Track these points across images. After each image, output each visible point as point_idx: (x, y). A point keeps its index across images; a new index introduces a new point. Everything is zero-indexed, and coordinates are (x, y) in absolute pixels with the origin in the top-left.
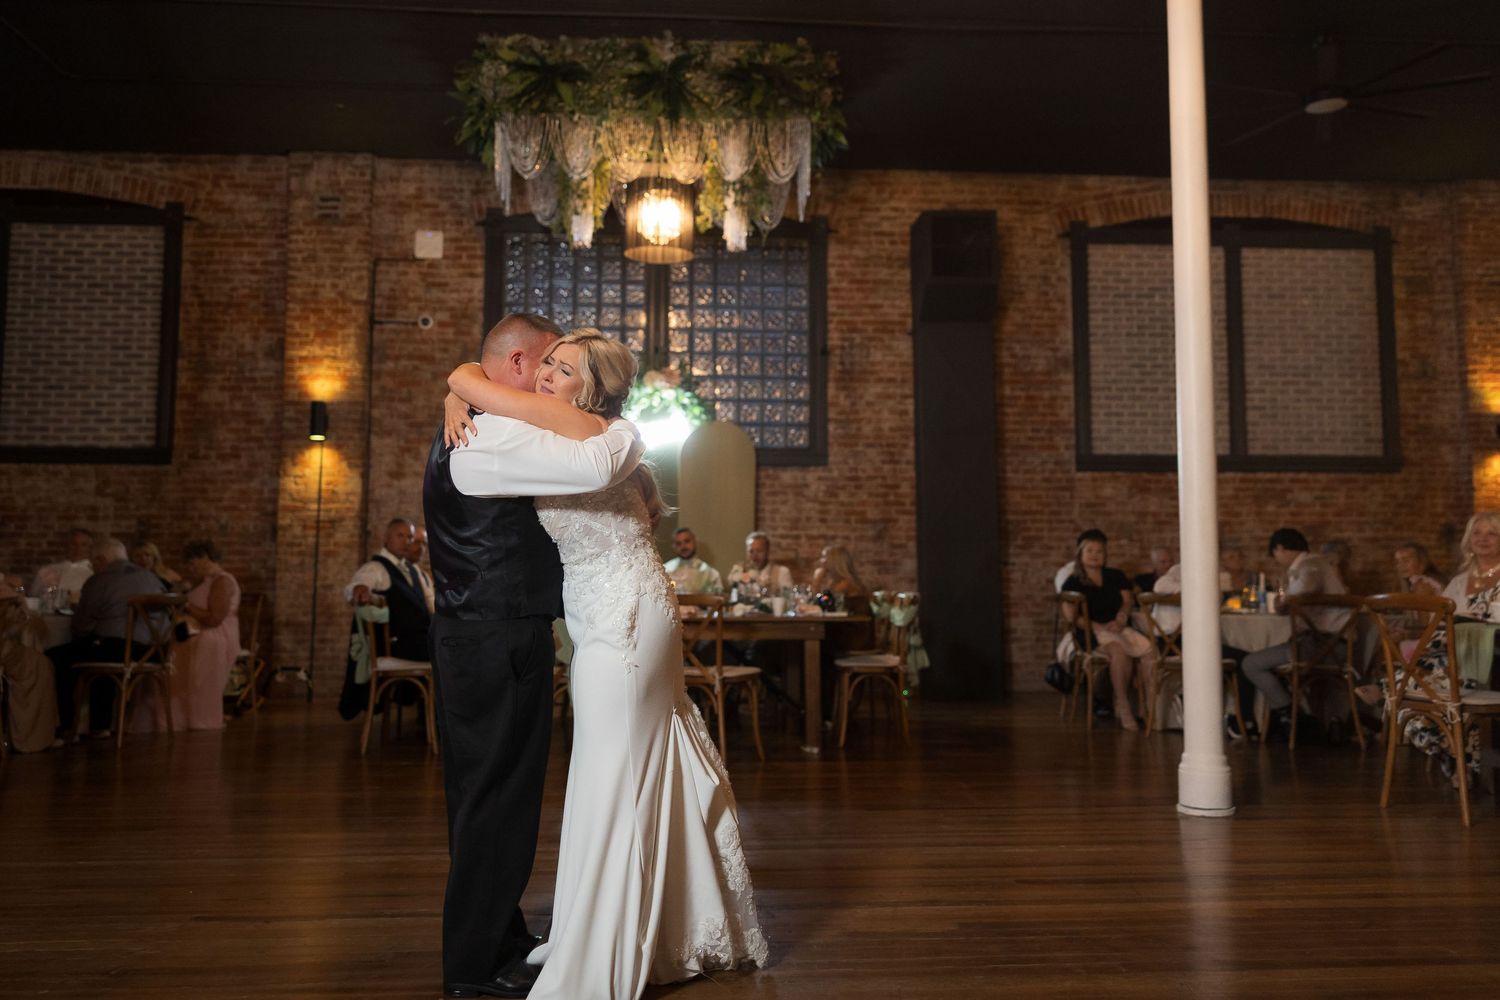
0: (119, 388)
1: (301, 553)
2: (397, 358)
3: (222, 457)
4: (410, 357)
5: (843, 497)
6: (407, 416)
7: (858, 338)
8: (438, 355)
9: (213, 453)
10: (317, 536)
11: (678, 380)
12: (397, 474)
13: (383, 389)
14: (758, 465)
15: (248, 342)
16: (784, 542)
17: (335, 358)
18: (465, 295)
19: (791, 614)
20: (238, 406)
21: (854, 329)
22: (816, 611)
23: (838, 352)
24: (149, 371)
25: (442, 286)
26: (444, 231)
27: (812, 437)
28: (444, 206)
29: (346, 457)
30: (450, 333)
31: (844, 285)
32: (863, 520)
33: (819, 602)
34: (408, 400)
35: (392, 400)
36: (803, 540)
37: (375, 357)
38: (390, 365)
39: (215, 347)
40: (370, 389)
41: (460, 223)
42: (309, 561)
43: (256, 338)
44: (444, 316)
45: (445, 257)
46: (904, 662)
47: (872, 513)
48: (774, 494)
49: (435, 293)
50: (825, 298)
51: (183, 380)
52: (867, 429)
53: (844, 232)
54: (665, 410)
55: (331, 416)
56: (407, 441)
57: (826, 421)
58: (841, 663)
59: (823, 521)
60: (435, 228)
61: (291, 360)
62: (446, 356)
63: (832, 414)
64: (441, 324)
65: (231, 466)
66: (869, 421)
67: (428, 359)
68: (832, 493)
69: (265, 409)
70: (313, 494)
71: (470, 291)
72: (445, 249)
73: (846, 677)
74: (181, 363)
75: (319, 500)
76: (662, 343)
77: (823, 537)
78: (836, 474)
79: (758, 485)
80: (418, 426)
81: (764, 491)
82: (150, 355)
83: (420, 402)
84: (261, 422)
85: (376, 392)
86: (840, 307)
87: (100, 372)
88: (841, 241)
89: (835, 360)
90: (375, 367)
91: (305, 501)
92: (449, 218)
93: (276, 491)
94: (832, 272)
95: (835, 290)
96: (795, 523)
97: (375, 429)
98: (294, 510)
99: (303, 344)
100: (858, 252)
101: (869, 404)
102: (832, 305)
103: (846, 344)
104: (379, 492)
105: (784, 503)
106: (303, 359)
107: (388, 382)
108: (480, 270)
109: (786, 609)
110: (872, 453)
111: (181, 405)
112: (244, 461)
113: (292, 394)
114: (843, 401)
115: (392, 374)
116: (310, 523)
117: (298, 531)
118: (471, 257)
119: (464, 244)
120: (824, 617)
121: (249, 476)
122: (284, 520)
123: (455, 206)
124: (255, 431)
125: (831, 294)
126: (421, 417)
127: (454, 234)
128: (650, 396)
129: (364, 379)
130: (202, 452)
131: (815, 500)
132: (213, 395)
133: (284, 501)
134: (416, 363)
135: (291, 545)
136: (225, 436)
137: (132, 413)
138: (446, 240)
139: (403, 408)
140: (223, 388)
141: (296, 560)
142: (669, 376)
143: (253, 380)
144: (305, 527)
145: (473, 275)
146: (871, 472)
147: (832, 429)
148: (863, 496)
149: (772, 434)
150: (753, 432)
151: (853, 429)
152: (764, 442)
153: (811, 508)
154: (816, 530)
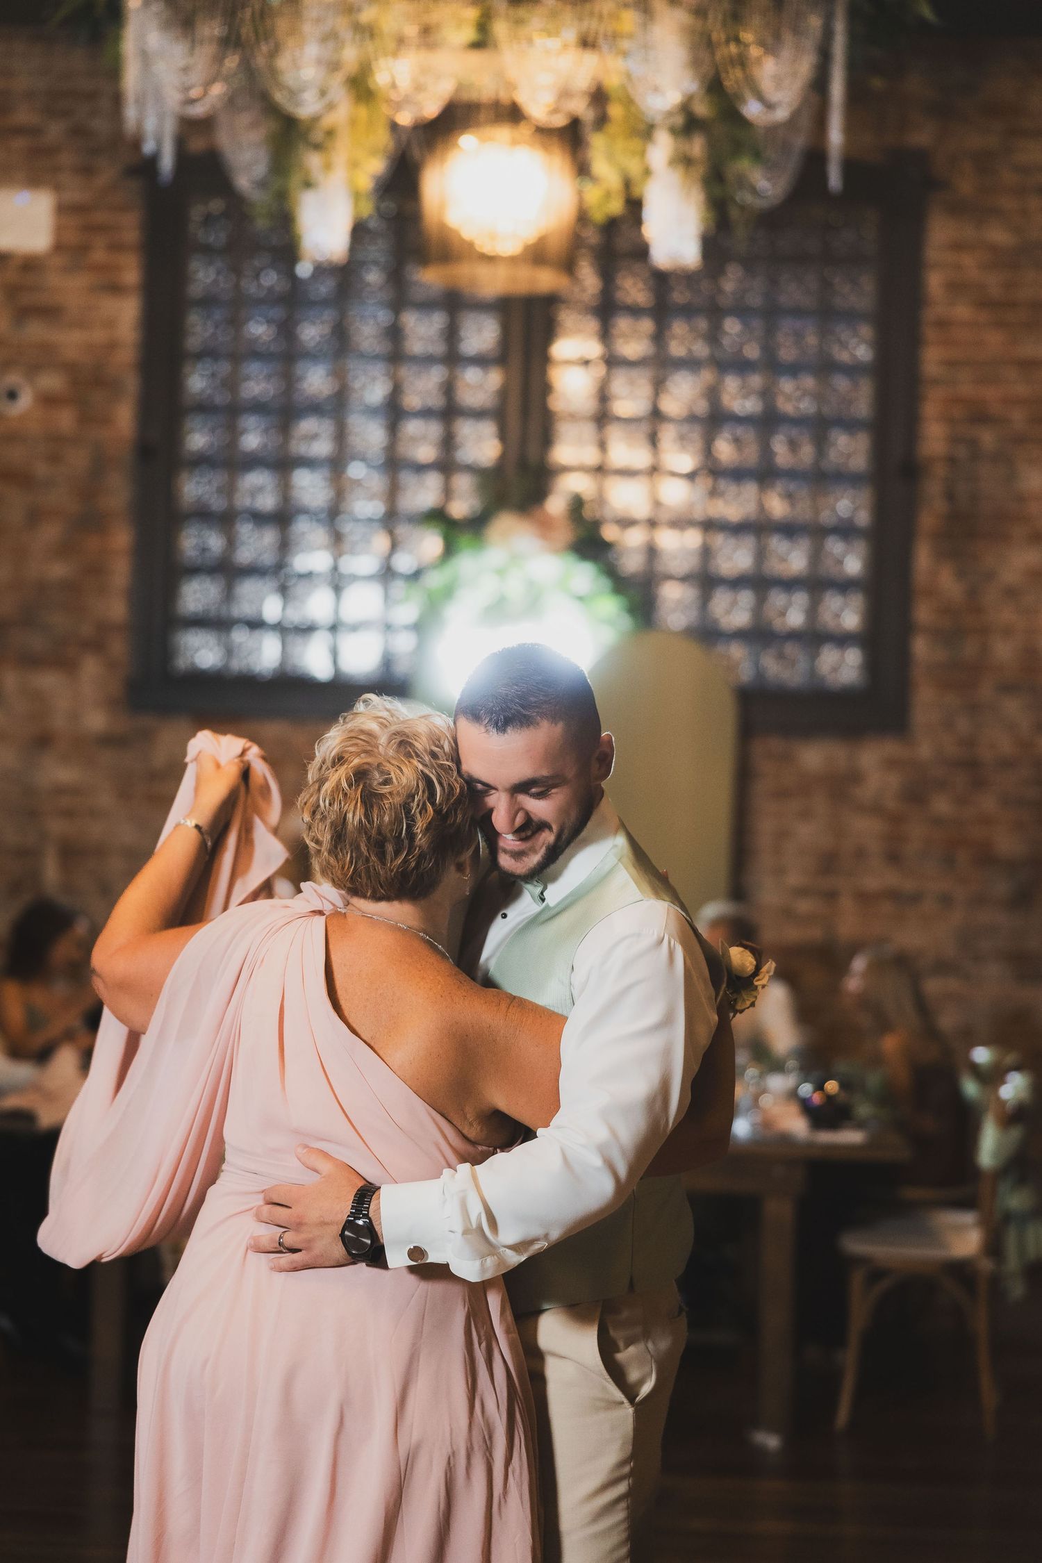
5: (942, 805)
7: (988, 438)
8: (41, 469)
11: (565, 534)
14: (747, 732)
16: (804, 906)
18: (99, 336)
21: (980, 416)
22: (797, 1125)
23: (940, 470)
25: (50, 313)
26: (57, 188)
27: (872, 666)
28: (55, 130)
30: (66, 420)
31: (962, 311)
32: (986, 858)
33: (806, 1108)
36: (847, 904)
41: (86, 171)
44: (52, 382)
45: (59, 247)
46: (994, 1247)
47: (1008, 844)
48: (782, 794)
49: (36, 331)
50: (914, 342)
52: (1004, 651)
53: (965, 185)
54: (534, 603)
57: (906, 629)
58: (856, 1245)
59: (893, 858)
60: (34, 181)
63: (923, 613)
64: (48, 401)
66: (1007, 632)
68: (916, 795)
71: (110, 324)
72: (59, 230)
73: (857, 1280)
76: (533, 450)
77: (893, 895)
78: (925, 750)
79: (744, 776)
81: (761, 788)
86: (951, 364)
88: (958, 209)
89: (933, 488)
92: (67, 158)
94: (935, 282)
95: (943, 324)
96: (828, 863)
100: (999, 235)
101: (1011, 593)
102: (932, 359)
103: (962, 452)
105: (805, 815)
108: (131, 274)
110: (1013, 707)
114: (949, 584)
118: (116, 247)
119: (100, 217)
120: (810, 1145)
123: (78, 132)
125: (930, 333)
127: (75, 195)
128: (501, 572)
131: (876, 809)
138: (62, 210)
142: (545, 526)
145: (115, 289)
146: (1006, 745)
147: (921, 647)
148: (988, 803)
149: (781, 656)
150: (737, 651)
151: (970, 649)
152: (760, 674)
153: (866, 829)
154: (877, 878)
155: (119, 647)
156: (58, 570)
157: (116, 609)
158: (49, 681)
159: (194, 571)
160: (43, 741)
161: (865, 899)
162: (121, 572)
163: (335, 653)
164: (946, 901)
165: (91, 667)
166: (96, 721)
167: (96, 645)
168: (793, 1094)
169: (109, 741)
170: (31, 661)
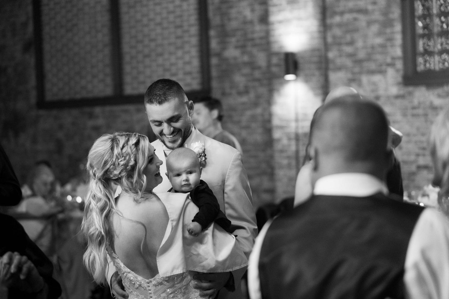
0: (180, 53)
1: (289, 157)
2: (342, 13)
3: (240, 94)
4: (351, 11)
6: (351, 56)
9: (234, 92)
10: (297, 145)
13: (334, 37)
15: (248, 13)
17: (299, 19)
20: (246, 58)
24: (194, 41)
29: (313, 89)
34: (351, 43)
35: (340, 44)
37: (328, 14)
38: (337, 19)
39: (229, 20)
40: (324, 38)
42: (293, 162)
43: (253, 10)
51: (214, 44)
55: (300, 61)
56: (353, 73)
61: (273, 24)
62: (375, 7)
65: (244, 99)
67: (364, 11)
69: (261, 59)
70: (292, 116)
74: (212, 33)
75: (297, 120)
80: (359, 62)
82: (194, 30)
83: (360, 44)
84: (259, 68)
85: (330, 40)
87: (170, 44)
90: (329, 21)
91: (288, 121)
93: (270, 115)
97: (331, 66)
98: (281, 127)
99: (280, 11)
106: (280, 22)
107: (337, 32)
111: (214, 61)
112: (252, 95)
113: (275, 48)
115: (340, 25)
116: (293, 136)
117: (285, 141)
121: (256, 104)
122: (277, 134)
124: (257, 74)
126: (361, 55)
129: (320, 32)
130: (228, 90)
132: (232, 53)
133: (276, 122)
134: (355, 15)
135: (282, 151)
136: (239, 79)
137: (188, 68)
139: (348, 49)
140: (236, 47)
141: (285, 162)
143: (253, 39)
144: (289, 139)
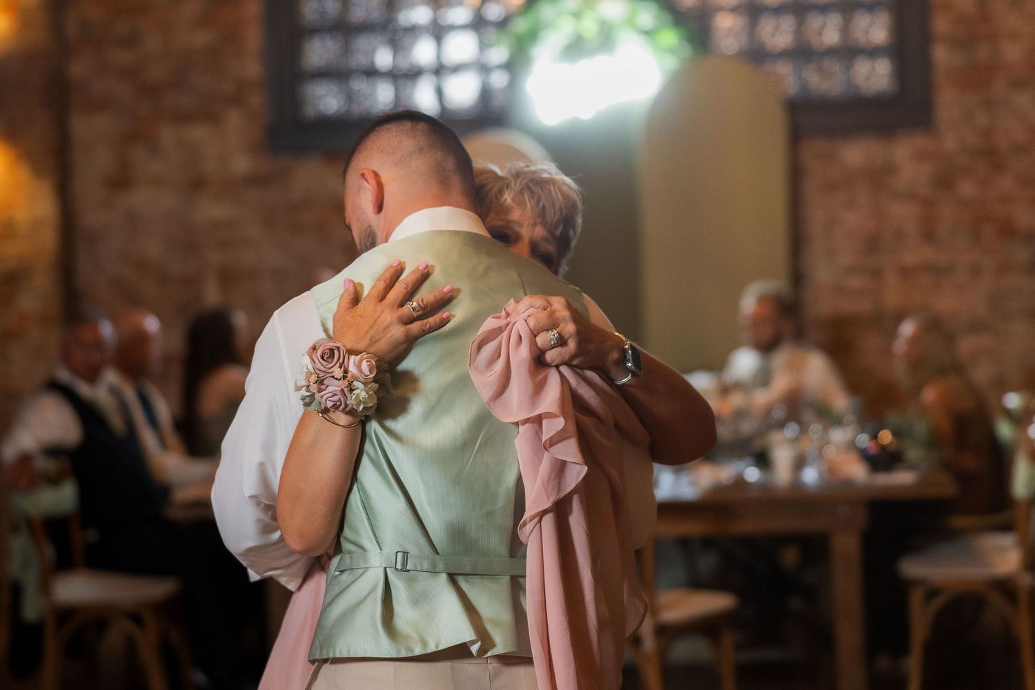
5: (967, 188)
12: (121, 181)
13: (83, 25)
14: (796, 136)
19: (810, 476)
22: (857, 471)
27: (901, 72)
29: (28, 158)
35: (102, 44)
40: (59, 27)
47: (1026, 218)
48: (830, 188)
52: (1013, 53)
54: (606, 39)
56: (135, 119)
57: (926, 39)
59: (929, 235)
63: (941, 24)
68: (944, 181)
73: (916, 598)
77: (930, 269)
78: (949, 142)
79: (796, 174)
85: (72, 31)
96: (872, 244)
97: (76, 99)
104: (91, 217)
105: (850, 205)
107: (93, 11)
109: (800, 463)
110: (1023, 101)
120: (869, 487)
126: (158, 72)
129: (48, 9)
131: (910, 196)
139: (122, 57)
146: (1018, 134)
147: (942, 55)
148: (1007, 184)
149: (820, 70)
150: (784, 70)
151: (982, 53)
152: (804, 87)
153: (903, 214)
154: (915, 254)
155: (257, 100)
156: (201, 39)
157: (251, 67)
158: (199, 133)
159: (314, 31)
160: (197, 185)
161: (906, 273)
162: (254, 37)
163: (439, 92)
164: (976, 271)
165: (234, 120)
166: (242, 164)
167: (237, 100)
168: (852, 445)
169: (256, 181)
170: (184, 118)
